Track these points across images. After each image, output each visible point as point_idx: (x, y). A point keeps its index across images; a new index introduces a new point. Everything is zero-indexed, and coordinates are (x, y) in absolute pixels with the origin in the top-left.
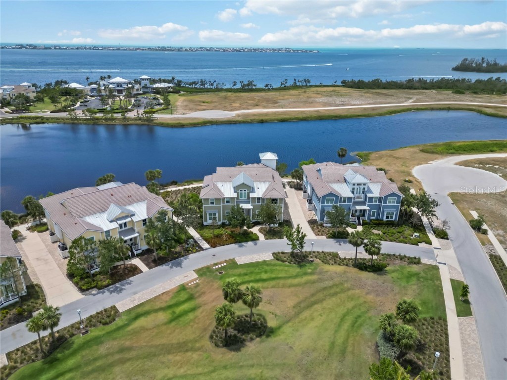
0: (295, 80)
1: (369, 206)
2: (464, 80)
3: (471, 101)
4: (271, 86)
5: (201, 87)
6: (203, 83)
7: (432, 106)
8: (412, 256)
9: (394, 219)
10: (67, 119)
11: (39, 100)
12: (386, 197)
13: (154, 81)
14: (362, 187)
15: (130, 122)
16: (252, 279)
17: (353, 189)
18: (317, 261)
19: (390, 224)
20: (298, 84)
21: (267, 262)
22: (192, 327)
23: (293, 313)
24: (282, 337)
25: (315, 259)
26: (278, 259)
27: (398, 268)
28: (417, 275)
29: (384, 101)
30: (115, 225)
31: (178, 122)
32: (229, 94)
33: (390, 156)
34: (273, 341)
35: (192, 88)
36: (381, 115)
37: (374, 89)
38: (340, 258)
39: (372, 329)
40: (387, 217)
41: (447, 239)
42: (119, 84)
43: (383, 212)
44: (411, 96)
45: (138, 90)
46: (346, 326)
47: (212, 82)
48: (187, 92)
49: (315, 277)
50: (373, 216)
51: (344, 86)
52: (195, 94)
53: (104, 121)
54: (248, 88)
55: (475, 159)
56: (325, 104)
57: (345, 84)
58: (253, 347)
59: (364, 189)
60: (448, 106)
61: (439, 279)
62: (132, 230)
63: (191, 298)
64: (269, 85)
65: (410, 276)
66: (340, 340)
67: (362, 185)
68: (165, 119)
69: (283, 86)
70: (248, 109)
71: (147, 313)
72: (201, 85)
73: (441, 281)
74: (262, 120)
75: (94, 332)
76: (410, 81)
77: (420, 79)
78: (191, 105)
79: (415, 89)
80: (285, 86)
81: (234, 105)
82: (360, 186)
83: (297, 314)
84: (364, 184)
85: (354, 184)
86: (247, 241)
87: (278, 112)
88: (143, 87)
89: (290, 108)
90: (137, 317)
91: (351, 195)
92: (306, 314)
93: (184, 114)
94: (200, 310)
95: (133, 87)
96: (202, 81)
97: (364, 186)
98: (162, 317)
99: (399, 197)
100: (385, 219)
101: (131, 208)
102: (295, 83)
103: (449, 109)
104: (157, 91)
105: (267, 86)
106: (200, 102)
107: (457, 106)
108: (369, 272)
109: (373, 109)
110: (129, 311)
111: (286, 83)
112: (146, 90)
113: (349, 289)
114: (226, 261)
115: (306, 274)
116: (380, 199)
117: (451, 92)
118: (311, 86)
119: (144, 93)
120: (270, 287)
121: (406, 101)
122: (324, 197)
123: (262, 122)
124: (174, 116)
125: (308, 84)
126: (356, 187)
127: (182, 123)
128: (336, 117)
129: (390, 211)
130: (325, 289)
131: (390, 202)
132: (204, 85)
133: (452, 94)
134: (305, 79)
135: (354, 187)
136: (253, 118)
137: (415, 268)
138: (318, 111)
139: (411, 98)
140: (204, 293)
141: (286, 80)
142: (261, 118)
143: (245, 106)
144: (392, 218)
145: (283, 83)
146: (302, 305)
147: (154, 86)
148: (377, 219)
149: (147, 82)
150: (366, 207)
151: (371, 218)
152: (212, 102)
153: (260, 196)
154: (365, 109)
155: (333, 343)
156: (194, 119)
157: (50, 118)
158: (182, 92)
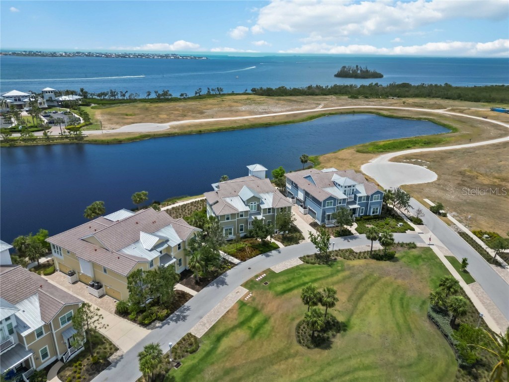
0: (209, 89)
1: (359, 204)
2: (351, 86)
3: (368, 105)
4: (186, 96)
5: (112, 98)
6: (113, 94)
7: (340, 111)
8: (408, 242)
12: (372, 195)
16: (297, 283)
17: (345, 191)
18: (339, 258)
19: (376, 218)
20: (212, 93)
21: (300, 267)
22: (275, 336)
23: (351, 306)
24: (356, 328)
25: (337, 257)
26: (307, 263)
27: (404, 254)
28: (419, 257)
29: (299, 107)
30: (156, 254)
31: (113, 138)
32: (147, 105)
33: (336, 158)
34: (352, 333)
35: (101, 100)
36: (303, 121)
37: (283, 96)
38: (356, 253)
39: (418, 307)
40: (373, 213)
41: (423, 224)
42: (17, 98)
43: (370, 208)
44: (319, 102)
45: (41, 104)
46: (398, 308)
47: (124, 93)
48: (99, 104)
49: (347, 273)
50: (362, 213)
51: (255, 94)
52: (108, 106)
53: (22, 143)
54: (164, 98)
55: (401, 156)
56: (251, 113)
57: (255, 92)
58: (339, 341)
59: (353, 190)
60: (352, 110)
61: (437, 257)
62: (169, 257)
63: (256, 312)
64: (185, 95)
65: (417, 258)
66: (401, 321)
67: (352, 186)
68: (97, 136)
69: (198, 95)
70: (178, 120)
71: (225, 334)
72: (111, 96)
73: (439, 259)
74: (200, 131)
75: (187, 363)
76: (310, 87)
77: (317, 86)
78: (115, 119)
79: (317, 95)
80: (200, 95)
81: (162, 116)
83: (355, 306)
84: (354, 186)
85: (346, 187)
86: (270, 250)
87: (210, 122)
88: (47, 101)
89: (220, 117)
90: (219, 339)
91: (345, 197)
92: (361, 305)
93: (113, 129)
94: (272, 320)
95: (36, 101)
96: (112, 92)
97: (353, 188)
98: (242, 334)
99: (381, 193)
100: (371, 214)
101: (163, 234)
102: (209, 92)
103: (353, 112)
104: (65, 104)
105: (182, 95)
106: (122, 114)
107: (359, 110)
108: (385, 261)
109: (295, 115)
110: (207, 335)
111: (200, 91)
112: (52, 104)
113: (380, 278)
114: (264, 272)
115: (338, 271)
116: (368, 197)
117: (347, 97)
118: (224, 95)
119: (50, 107)
121: (317, 107)
122: (325, 201)
123: (200, 133)
124: (104, 132)
125: (221, 93)
126: (347, 189)
127: (117, 139)
128: (266, 124)
129: (375, 206)
130: (361, 281)
131: (375, 199)
132: (115, 96)
133: (350, 99)
134: (218, 88)
136: (190, 129)
137: (415, 252)
138: (247, 120)
139: (320, 104)
140: (264, 304)
141: (200, 89)
142: (199, 129)
143: (172, 117)
144: (377, 212)
145: (197, 91)
146: (354, 298)
147: (61, 99)
148: (365, 215)
149: (52, 95)
150: (356, 206)
151: (361, 214)
152: (135, 115)
153: (271, 207)
154: (287, 116)
155: (398, 324)
156: (129, 133)
158: (93, 105)
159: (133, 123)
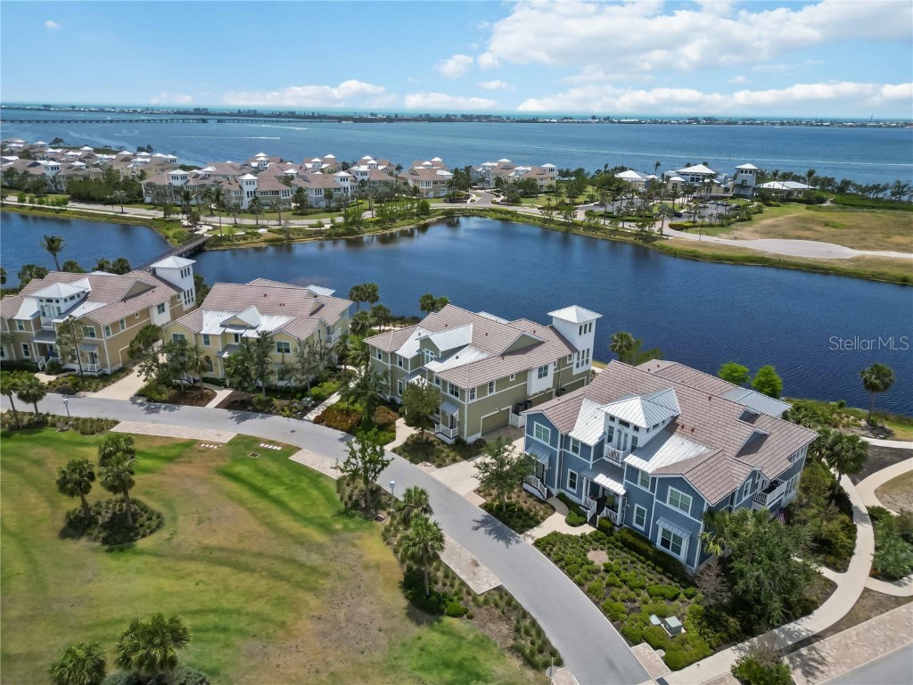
1: (627, 487)
9: (681, 558)
10: (539, 219)
11: (553, 191)
13: (761, 177)
15: (617, 237)
17: (611, 429)
18: (384, 524)
24: (114, 564)
25: (388, 519)
27: (471, 637)
40: (665, 543)
42: (696, 177)
43: (657, 522)
59: (635, 439)
67: (631, 427)
82: (625, 430)
84: (636, 428)
85: (612, 419)
88: (738, 186)
97: (635, 434)
99: (698, 497)
100: (659, 544)
108: (408, 598)
112: (743, 192)
115: (323, 526)
116: (653, 482)
120: (249, 506)
122: (530, 418)
126: (616, 425)
131: (673, 502)
135: (612, 424)
136: (885, 270)
140: (190, 462)
148: (645, 535)
149: (749, 176)
151: (635, 524)
157: (523, 216)
158: (828, 204)
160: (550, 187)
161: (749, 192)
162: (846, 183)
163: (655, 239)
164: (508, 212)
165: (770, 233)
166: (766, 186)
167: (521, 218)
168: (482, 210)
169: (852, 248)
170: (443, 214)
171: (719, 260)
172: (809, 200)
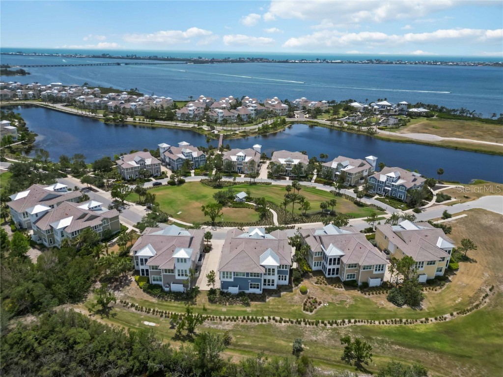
9: (403, 199)
10: (329, 125)
14: (392, 179)
21: (326, 191)
26: (330, 192)
30: (285, 163)
40: (399, 197)
42: (383, 106)
43: (398, 194)
45: (396, 111)
53: (346, 130)
62: (291, 167)
72: (460, 113)
75: (263, 185)
78: (419, 128)
84: (393, 178)
86: (329, 185)
88: (400, 110)
91: (385, 181)
96: (462, 110)
101: (294, 160)
104: (410, 114)
110: (274, 185)
114: (313, 186)
123: (456, 149)
124: (393, 133)
126: (389, 178)
129: (401, 194)
131: (401, 189)
132: (464, 113)
144: (401, 198)
149: (405, 107)
150: (390, 189)
152: (442, 128)
156: (404, 137)
157: (322, 124)
158: (435, 117)
159: (426, 133)
160: (326, 110)
161: (404, 113)
162: (442, 108)
163: (374, 134)
164: (315, 122)
165: (414, 131)
166: (411, 110)
167: (321, 125)
168: (304, 121)
169: (441, 137)
170: (290, 123)
171: (397, 141)
172: (428, 116)
